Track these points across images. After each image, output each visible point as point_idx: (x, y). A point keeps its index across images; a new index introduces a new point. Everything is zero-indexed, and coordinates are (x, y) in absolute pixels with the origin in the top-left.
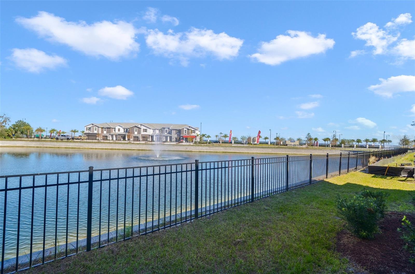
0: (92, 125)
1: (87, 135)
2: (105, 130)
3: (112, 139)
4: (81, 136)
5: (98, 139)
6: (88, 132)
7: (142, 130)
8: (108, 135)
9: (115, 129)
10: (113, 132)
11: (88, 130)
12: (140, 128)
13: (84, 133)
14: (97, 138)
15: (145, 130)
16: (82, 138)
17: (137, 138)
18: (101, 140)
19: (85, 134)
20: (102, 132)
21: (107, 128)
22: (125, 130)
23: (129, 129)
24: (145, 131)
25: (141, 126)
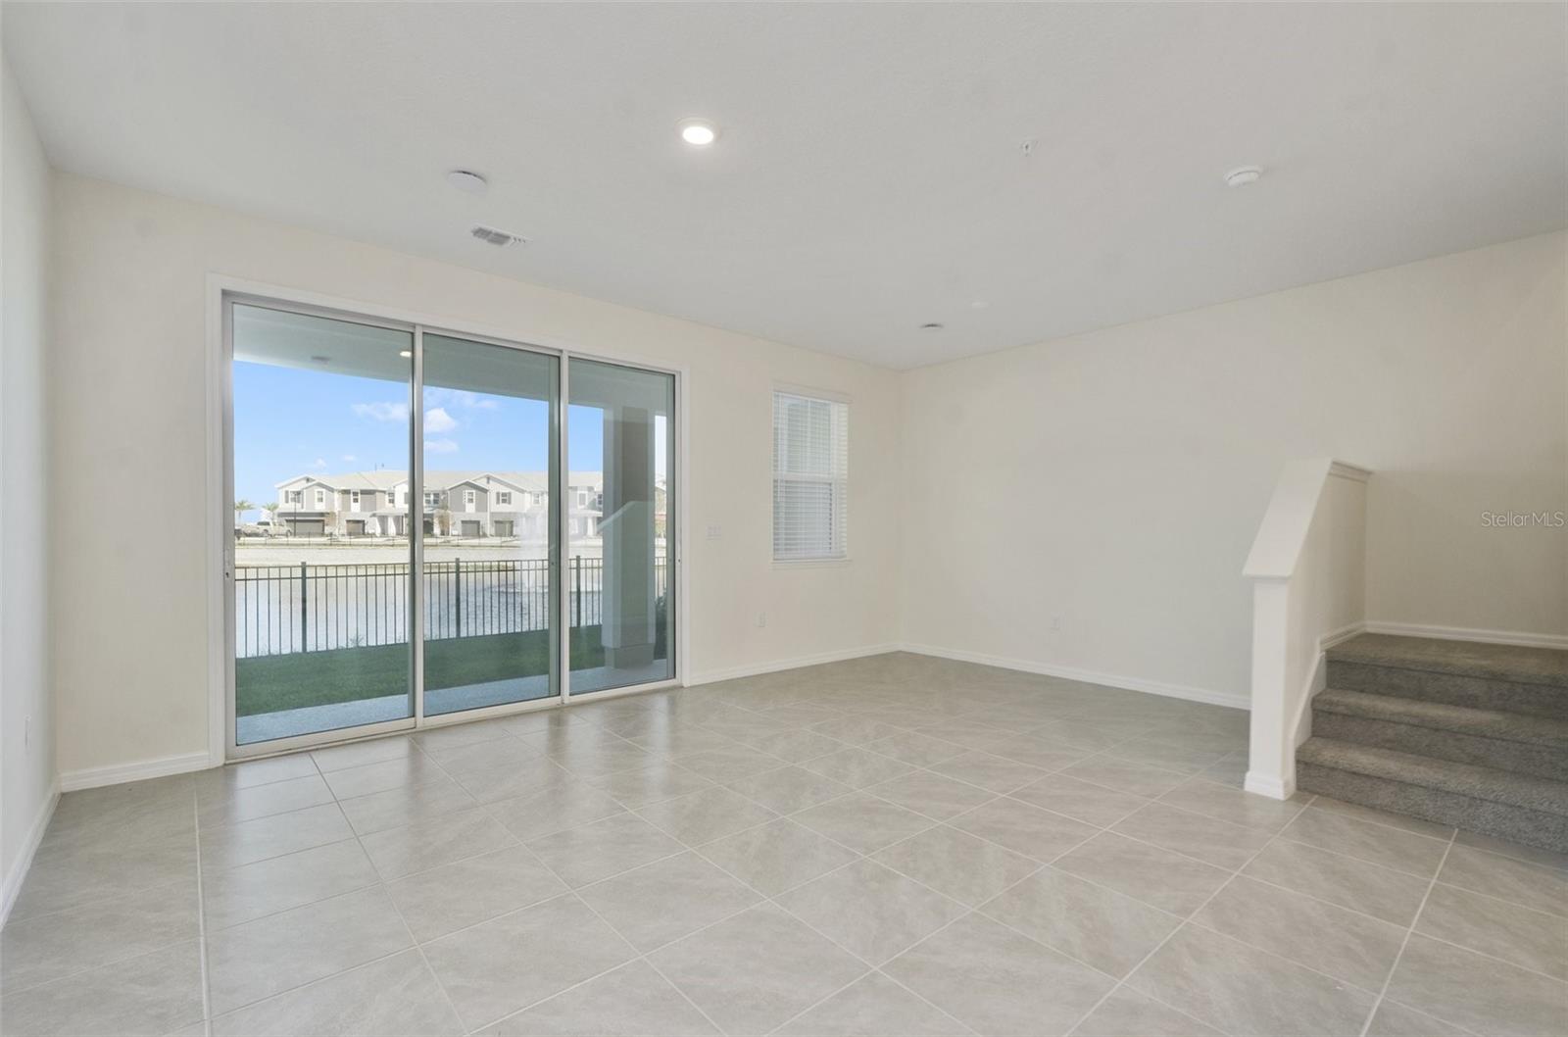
0: (305, 482)
1: (287, 521)
2: (356, 500)
3: (384, 533)
4: (268, 524)
5: (331, 534)
6: (290, 507)
7: (492, 497)
8: (365, 516)
9: (392, 494)
10: (385, 507)
11: (294, 500)
12: (485, 491)
13: (277, 511)
14: (327, 530)
15: (504, 495)
16: (272, 529)
17: (476, 525)
18: (343, 535)
19: (281, 515)
20: (346, 507)
21: (364, 492)
22: (432, 497)
23: (444, 492)
24: (505, 498)
25: (488, 482)
